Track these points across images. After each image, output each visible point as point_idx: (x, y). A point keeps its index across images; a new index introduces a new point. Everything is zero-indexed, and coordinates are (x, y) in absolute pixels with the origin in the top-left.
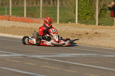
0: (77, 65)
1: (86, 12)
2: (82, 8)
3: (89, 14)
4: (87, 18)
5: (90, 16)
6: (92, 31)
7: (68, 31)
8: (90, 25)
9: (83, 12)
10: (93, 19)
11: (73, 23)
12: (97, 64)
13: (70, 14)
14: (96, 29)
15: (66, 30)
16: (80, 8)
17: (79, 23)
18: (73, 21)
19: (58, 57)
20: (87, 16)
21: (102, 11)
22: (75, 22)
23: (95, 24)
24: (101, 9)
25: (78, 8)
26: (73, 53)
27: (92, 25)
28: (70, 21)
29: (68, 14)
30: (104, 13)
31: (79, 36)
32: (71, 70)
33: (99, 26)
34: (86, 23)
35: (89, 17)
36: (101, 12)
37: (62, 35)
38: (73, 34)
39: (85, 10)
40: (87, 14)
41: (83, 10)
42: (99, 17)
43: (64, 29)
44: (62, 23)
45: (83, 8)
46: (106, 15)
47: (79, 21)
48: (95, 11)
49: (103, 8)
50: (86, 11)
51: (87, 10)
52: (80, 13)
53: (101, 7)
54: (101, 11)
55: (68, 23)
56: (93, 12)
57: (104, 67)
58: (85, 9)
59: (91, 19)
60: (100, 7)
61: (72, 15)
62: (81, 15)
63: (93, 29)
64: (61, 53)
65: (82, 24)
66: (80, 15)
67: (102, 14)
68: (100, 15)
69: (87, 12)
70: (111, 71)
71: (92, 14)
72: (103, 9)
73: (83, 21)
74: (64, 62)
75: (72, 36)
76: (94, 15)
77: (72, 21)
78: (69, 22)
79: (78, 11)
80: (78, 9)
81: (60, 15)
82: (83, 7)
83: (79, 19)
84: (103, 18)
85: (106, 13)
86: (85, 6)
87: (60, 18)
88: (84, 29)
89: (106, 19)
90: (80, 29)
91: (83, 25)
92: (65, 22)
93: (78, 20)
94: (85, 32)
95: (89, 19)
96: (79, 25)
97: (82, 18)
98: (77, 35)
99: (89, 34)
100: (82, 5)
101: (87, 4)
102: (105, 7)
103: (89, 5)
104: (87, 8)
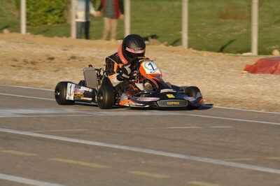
0: (31, 138)
1: (44, 6)
3: (53, 9)
4: (48, 20)
5: (56, 14)
6: (62, 52)
7: (3, 54)
8: (56, 38)
9: (37, 5)
10: (63, 23)
11: (14, 34)
13: (5, 11)
14: (72, 46)
17: (29, 34)
18: (14, 27)
20: (49, 14)
22: (18, 31)
23: (68, 35)
26: (20, 108)
27: (61, 36)
28: (6, 27)
29: (1, 10)
31: (33, 66)
32: (18, 150)
33: (78, 40)
34: (47, 32)
35: (52, 17)
38: (16, 61)
40: (49, 11)
47: (29, 27)
48: (67, 4)
50: (46, 2)
52: (31, 7)
55: (2, 33)
56: (64, 5)
59: (58, 23)
61: (11, 14)
62: (33, 13)
63: (65, 48)
65: (37, 36)
66: (30, 14)
69: (48, 6)
71: (60, 11)
73: (37, 27)
75: (14, 66)
76: (65, 12)
77: (11, 28)
78: (6, 31)
79: (27, 3)
83: (28, 22)
88: (42, 47)
89: (94, 22)
91: (40, 38)
93: (28, 25)
94: (46, 56)
95: (54, 23)
96: (31, 37)
97: (37, 20)
98: (27, 62)
99: (55, 60)
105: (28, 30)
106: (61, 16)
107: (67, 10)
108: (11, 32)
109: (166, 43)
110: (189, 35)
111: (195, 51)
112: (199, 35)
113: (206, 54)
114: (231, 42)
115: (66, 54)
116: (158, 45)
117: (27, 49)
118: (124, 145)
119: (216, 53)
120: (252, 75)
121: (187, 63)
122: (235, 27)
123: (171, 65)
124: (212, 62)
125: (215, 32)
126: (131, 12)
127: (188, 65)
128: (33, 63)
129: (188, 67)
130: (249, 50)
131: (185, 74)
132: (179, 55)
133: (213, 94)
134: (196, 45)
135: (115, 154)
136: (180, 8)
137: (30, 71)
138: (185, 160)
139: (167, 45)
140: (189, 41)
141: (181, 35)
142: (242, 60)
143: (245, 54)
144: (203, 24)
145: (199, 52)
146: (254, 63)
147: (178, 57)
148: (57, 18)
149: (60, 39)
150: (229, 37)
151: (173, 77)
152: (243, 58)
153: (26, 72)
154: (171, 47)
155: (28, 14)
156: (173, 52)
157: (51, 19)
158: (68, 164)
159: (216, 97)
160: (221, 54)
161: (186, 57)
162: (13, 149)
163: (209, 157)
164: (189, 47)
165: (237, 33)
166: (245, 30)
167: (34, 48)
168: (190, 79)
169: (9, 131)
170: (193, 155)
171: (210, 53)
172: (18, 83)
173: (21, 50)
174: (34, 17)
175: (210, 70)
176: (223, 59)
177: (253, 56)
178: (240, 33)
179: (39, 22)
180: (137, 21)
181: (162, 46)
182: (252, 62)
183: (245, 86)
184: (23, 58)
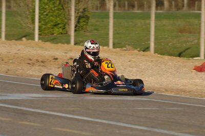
0: (39, 113)
1: (52, 21)
2: (45, 13)
3: (59, 24)
4: (55, 32)
5: (60, 27)
6: (64, 54)
7: (21, 55)
8: (60, 44)
9: (47, 20)
10: (65, 33)
11: (30, 41)
12: (73, 111)
13: (24, 25)
14: (71, 51)
15: (17, 52)
16: (42, 14)
17: (40, 41)
18: (30, 36)
19: (5, 100)
20: (55, 28)
21: (81, 20)
22: (33, 39)
23: (68, 42)
24: (78, 15)
25: (40, 13)
26: (33, 93)
27: (63, 43)
28: (25, 36)
29: (21, 24)
30: (84, 23)
31: (42, 64)
32: (30, 122)
33: (76, 46)
34: (54, 40)
35: (57, 30)
36: (78, 22)
37: (11, 61)
38: (31, 60)
39: (51, 18)
40: (55, 25)
41: (47, 17)
42: (75, 31)
43: (15, 51)
44: (11, 40)
45: (47, 15)
46: (88, 27)
47: (41, 36)
48: (68, 20)
49: (82, 14)
50: (53, 19)
51: (55, 17)
52: (43, 22)
53: (80, 14)
54: (79, 19)
55: (22, 40)
56: (66, 21)
57: (86, 117)
58: (52, 16)
59: (62, 34)
60: (78, 13)
61: (28, 27)
62: (44, 26)
63: (66, 52)
64: (11, 93)
65: (46, 43)
66: (42, 27)
67: (81, 24)
68: (77, 28)
69: (54, 21)
70: (97, 123)
71: (63, 25)
72: (83, 17)
73: (47, 36)
74: (16, 109)
75: (29, 64)
76: (67, 26)
77: (27, 37)
78: (24, 39)
79: (39, 19)
80: (39, 16)
81: (6, 26)
82: (48, 11)
83: (40, 33)
84: (82, 32)
85: (87, 23)
86: (52, 10)
87: (6, 31)
88: (49, 51)
89: (88, 34)
90: (43, 50)
91: (48, 44)
92: (16, 39)
93: (39, 35)
94: (52, 57)
95: (59, 34)
96: (41, 43)
97: (46, 32)
98: (38, 61)
99: (58, 60)
100: (46, 9)
101: (55, 7)
102: (86, 13)
103: (58, 9)
104: (55, 14)
105: (39, 39)
106: (64, 29)
107: (69, 25)
108: (28, 40)
109: (139, 49)
110: (155, 44)
111: (159, 55)
112: (163, 44)
113: (166, 57)
114: (187, 49)
115: (66, 56)
116: (133, 50)
117: (38, 52)
118: (104, 119)
119: (175, 57)
120: (199, 73)
121: (153, 64)
122: (189, 39)
123: (141, 65)
124: (170, 64)
125: (174, 42)
126: (114, 27)
127: (153, 65)
128: (42, 62)
129: (153, 67)
130: (198, 56)
131: (151, 71)
132: (147, 58)
133: (170, 86)
134: (160, 51)
135: (98, 126)
136: (149, 24)
137: (40, 67)
138: (147, 131)
139: (139, 51)
140: (155, 48)
141: (149, 44)
142: (192, 62)
143: (195, 58)
144: (166, 36)
145: (162, 56)
146: (201, 65)
147: (146, 59)
148: (61, 30)
149: (63, 45)
150: (185, 46)
151: (142, 73)
152: (193, 61)
153: (37, 68)
154: (142, 52)
155: (40, 27)
156: (143, 55)
157: (57, 31)
158: (64, 132)
159: (172, 88)
160: (178, 58)
161: (152, 60)
162: (26, 121)
163: (164, 129)
164: (155, 52)
165: (190, 43)
166: (196, 41)
167: (44, 52)
168: (154, 75)
169: (25, 109)
170: (152, 127)
171: (170, 57)
172: (31, 76)
173: (35, 52)
174: (45, 29)
175: (169, 69)
176: (179, 61)
177: (201, 60)
178: (193, 43)
179: (48, 33)
180: (118, 34)
181: (136, 51)
182: (199, 64)
183: (194, 80)
184: (35, 58)
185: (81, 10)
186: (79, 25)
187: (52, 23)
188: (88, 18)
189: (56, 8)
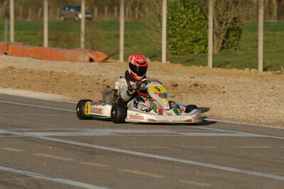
1: (191, 36)
2: (182, 25)
3: (200, 39)
4: (195, 50)
5: (202, 44)
8: (193, 66)
9: (184, 35)
16: (178, 27)
17: (168, 62)
20: (196, 45)
21: (231, 34)
24: (227, 28)
30: (235, 38)
34: (188, 62)
35: (198, 47)
36: (227, 36)
39: (190, 31)
40: (195, 41)
41: (184, 30)
42: (222, 49)
45: (184, 27)
46: (239, 43)
47: (177, 56)
49: (231, 26)
50: (193, 32)
51: (195, 30)
52: (178, 37)
53: (228, 25)
54: (228, 32)
58: (191, 28)
59: (204, 52)
60: (226, 24)
62: (179, 43)
66: (177, 44)
67: (231, 39)
68: (226, 44)
69: (194, 36)
72: (234, 29)
73: (184, 56)
82: (185, 22)
84: (232, 50)
85: (239, 37)
86: (191, 21)
89: (239, 52)
95: (201, 53)
97: (183, 50)
100: (182, 19)
101: (194, 16)
102: (238, 25)
103: (199, 20)
104: (194, 25)
148: (203, 47)
149: (197, 68)
179: (185, 51)
185: (230, 20)
186: (227, 41)
187: (191, 39)
188: (240, 31)
189: (196, 18)
